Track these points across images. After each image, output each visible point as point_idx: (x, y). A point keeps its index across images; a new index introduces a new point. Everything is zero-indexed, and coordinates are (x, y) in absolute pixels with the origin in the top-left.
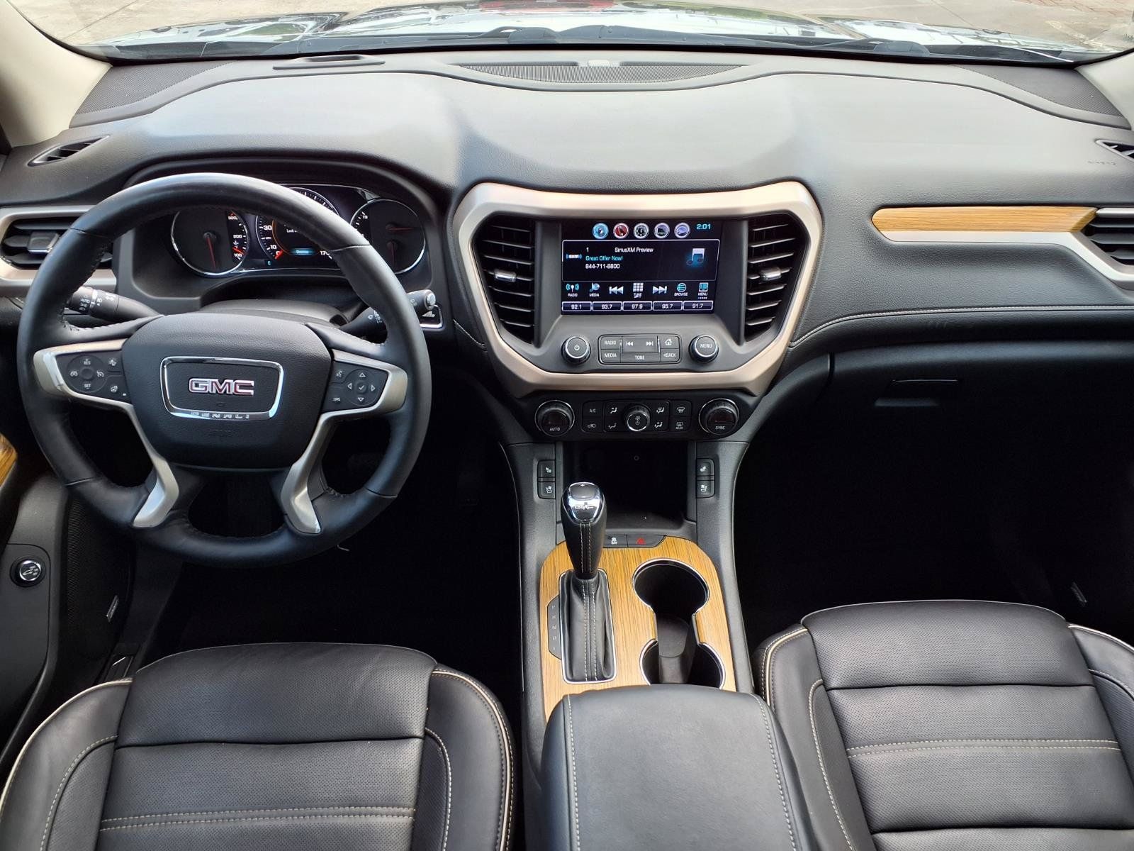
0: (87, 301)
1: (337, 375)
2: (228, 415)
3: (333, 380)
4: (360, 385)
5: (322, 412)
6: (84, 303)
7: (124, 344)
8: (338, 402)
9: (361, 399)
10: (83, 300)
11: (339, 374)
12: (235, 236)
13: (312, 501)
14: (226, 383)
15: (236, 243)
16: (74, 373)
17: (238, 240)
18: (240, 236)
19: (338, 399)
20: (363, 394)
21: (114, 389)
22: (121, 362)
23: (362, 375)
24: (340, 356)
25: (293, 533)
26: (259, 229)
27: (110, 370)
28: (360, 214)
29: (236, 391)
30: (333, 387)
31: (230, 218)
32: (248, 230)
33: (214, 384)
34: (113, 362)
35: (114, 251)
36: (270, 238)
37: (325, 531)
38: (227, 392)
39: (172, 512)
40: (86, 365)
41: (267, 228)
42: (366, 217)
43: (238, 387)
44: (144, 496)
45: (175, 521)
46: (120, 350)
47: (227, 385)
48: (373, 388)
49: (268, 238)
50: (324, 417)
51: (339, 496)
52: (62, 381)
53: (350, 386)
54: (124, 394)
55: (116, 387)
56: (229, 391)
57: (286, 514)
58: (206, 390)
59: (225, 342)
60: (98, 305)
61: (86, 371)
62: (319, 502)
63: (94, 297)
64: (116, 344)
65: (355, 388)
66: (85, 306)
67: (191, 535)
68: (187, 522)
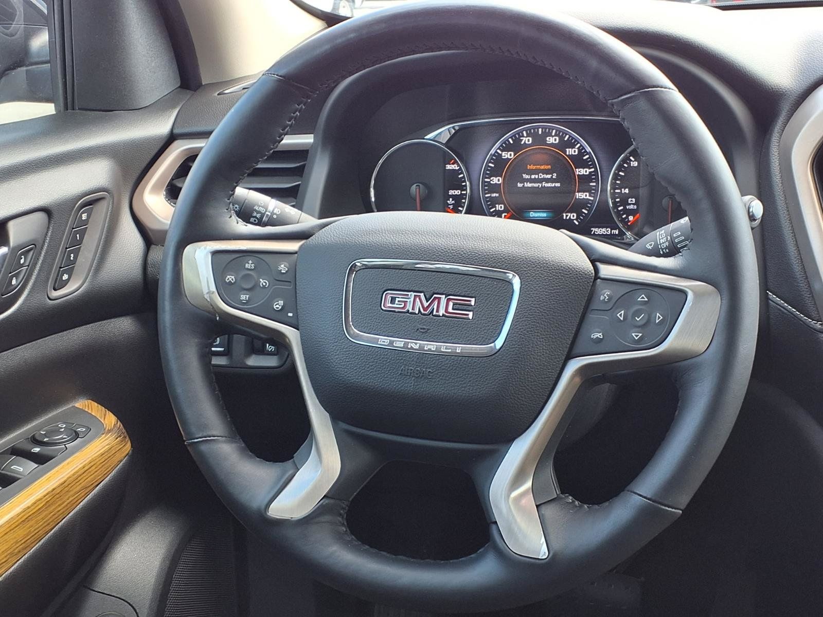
0: (262, 210)
1: (602, 298)
2: (431, 346)
3: (594, 305)
4: (637, 313)
5: (569, 357)
6: (258, 212)
7: (301, 247)
8: (598, 341)
9: (636, 335)
10: (256, 208)
11: (605, 294)
12: (451, 192)
13: (537, 506)
14: (435, 298)
15: (451, 201)
16: (230, 278)
17: (454, 197)
18: (457, 192)
19: (599, 335)
20: (642, 327)
21: (278, 305)
22: (293, 270)
23: (643, 298)
24: (606, 271)
25: (503, 555)
26: (484, 182)
27: (279, 279)
28: (627, 159)
29: (446, 311)
30: (592, 317)
31: (449, 167)
32: (471, 184)
33: (418, 300)
34: (283, 268)
35: (297, 198)
36: (497, 195)
37: (555, 556)
38: (435, 313)
39: (326, 501)
40: (248, 269)
41: (495, 180)
42: (636, 164)
43: (451, 304)
44: (290, 472)
45: (327, 518)
46: (296, 253)
47: (436, 302)
48: (659, 317)
49: (494, 195)
50: (574, 365)
51: (580, 507)
52: (213, 288)
53: (621, 315)
54: (290, 315)
55: (281, 303)
56: (437, 311)
57: (496, 523)
58: (405, 305)
59: (441, 242)
60: (275, 216)
61: (246, 277)
62: (548, 511)
63: (270, 208)
64: (293, 246)
65: (630, 317)
66: (258, 216)
67: (347, 544)
68: (343, 525)
